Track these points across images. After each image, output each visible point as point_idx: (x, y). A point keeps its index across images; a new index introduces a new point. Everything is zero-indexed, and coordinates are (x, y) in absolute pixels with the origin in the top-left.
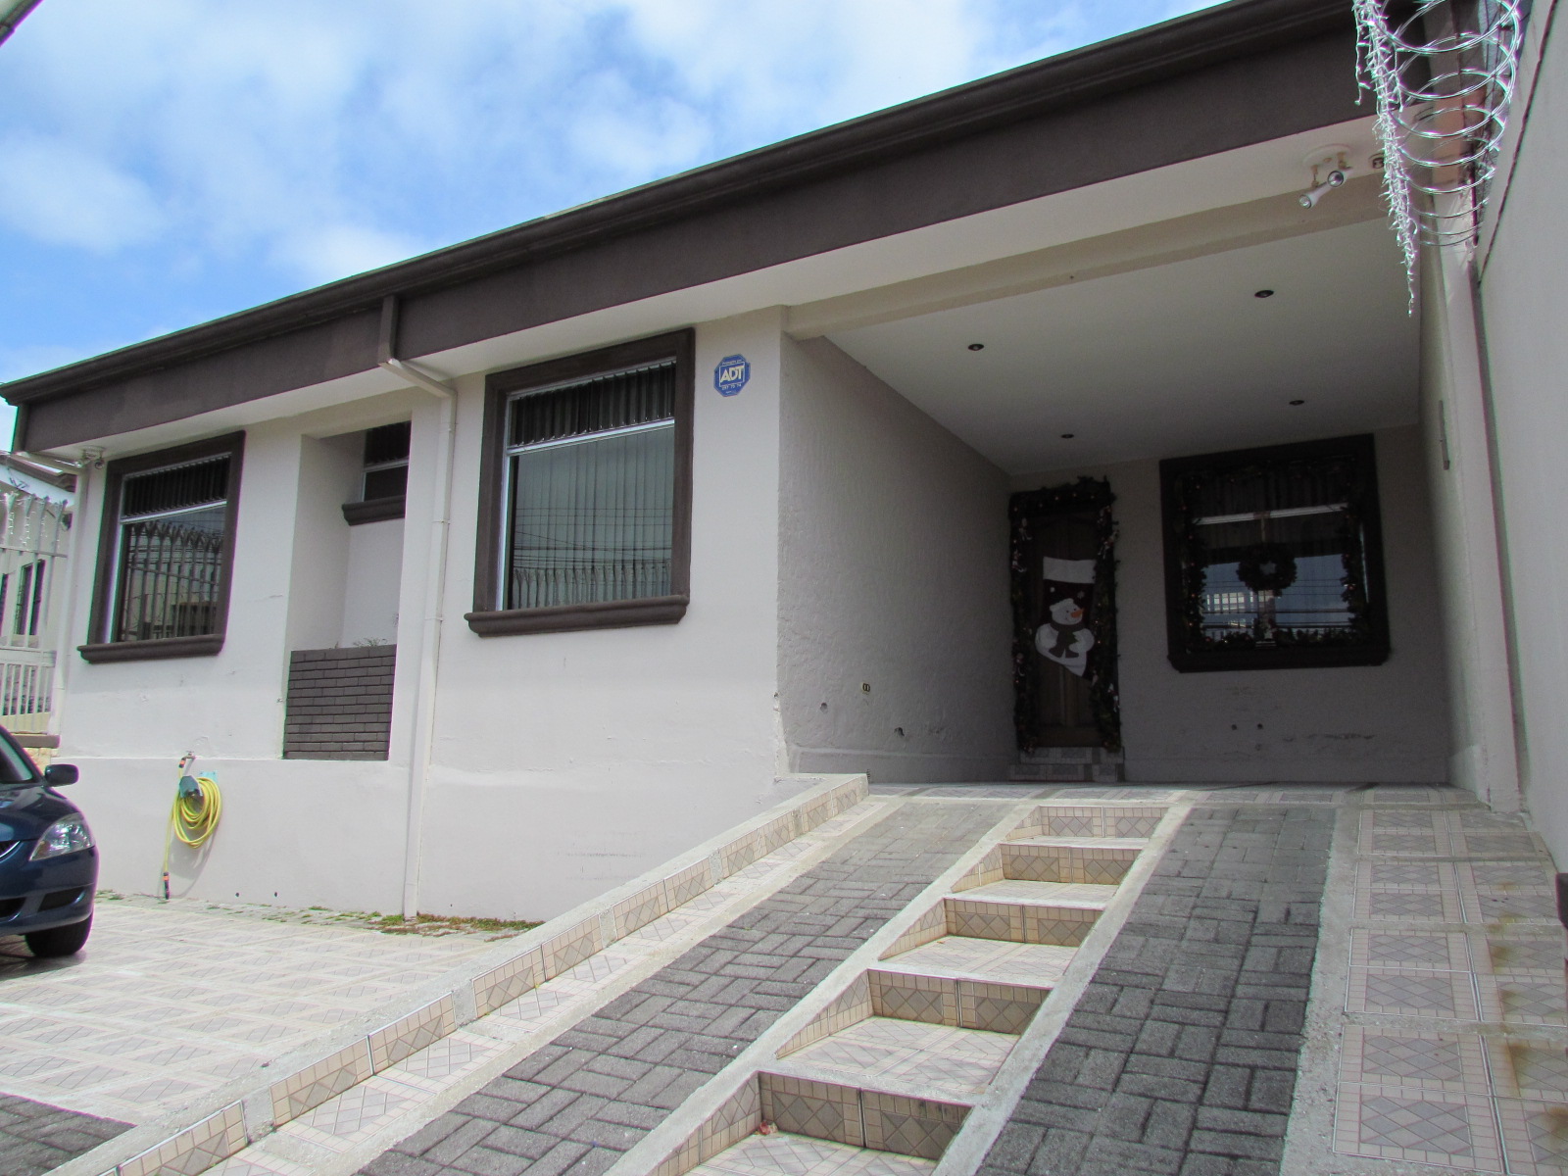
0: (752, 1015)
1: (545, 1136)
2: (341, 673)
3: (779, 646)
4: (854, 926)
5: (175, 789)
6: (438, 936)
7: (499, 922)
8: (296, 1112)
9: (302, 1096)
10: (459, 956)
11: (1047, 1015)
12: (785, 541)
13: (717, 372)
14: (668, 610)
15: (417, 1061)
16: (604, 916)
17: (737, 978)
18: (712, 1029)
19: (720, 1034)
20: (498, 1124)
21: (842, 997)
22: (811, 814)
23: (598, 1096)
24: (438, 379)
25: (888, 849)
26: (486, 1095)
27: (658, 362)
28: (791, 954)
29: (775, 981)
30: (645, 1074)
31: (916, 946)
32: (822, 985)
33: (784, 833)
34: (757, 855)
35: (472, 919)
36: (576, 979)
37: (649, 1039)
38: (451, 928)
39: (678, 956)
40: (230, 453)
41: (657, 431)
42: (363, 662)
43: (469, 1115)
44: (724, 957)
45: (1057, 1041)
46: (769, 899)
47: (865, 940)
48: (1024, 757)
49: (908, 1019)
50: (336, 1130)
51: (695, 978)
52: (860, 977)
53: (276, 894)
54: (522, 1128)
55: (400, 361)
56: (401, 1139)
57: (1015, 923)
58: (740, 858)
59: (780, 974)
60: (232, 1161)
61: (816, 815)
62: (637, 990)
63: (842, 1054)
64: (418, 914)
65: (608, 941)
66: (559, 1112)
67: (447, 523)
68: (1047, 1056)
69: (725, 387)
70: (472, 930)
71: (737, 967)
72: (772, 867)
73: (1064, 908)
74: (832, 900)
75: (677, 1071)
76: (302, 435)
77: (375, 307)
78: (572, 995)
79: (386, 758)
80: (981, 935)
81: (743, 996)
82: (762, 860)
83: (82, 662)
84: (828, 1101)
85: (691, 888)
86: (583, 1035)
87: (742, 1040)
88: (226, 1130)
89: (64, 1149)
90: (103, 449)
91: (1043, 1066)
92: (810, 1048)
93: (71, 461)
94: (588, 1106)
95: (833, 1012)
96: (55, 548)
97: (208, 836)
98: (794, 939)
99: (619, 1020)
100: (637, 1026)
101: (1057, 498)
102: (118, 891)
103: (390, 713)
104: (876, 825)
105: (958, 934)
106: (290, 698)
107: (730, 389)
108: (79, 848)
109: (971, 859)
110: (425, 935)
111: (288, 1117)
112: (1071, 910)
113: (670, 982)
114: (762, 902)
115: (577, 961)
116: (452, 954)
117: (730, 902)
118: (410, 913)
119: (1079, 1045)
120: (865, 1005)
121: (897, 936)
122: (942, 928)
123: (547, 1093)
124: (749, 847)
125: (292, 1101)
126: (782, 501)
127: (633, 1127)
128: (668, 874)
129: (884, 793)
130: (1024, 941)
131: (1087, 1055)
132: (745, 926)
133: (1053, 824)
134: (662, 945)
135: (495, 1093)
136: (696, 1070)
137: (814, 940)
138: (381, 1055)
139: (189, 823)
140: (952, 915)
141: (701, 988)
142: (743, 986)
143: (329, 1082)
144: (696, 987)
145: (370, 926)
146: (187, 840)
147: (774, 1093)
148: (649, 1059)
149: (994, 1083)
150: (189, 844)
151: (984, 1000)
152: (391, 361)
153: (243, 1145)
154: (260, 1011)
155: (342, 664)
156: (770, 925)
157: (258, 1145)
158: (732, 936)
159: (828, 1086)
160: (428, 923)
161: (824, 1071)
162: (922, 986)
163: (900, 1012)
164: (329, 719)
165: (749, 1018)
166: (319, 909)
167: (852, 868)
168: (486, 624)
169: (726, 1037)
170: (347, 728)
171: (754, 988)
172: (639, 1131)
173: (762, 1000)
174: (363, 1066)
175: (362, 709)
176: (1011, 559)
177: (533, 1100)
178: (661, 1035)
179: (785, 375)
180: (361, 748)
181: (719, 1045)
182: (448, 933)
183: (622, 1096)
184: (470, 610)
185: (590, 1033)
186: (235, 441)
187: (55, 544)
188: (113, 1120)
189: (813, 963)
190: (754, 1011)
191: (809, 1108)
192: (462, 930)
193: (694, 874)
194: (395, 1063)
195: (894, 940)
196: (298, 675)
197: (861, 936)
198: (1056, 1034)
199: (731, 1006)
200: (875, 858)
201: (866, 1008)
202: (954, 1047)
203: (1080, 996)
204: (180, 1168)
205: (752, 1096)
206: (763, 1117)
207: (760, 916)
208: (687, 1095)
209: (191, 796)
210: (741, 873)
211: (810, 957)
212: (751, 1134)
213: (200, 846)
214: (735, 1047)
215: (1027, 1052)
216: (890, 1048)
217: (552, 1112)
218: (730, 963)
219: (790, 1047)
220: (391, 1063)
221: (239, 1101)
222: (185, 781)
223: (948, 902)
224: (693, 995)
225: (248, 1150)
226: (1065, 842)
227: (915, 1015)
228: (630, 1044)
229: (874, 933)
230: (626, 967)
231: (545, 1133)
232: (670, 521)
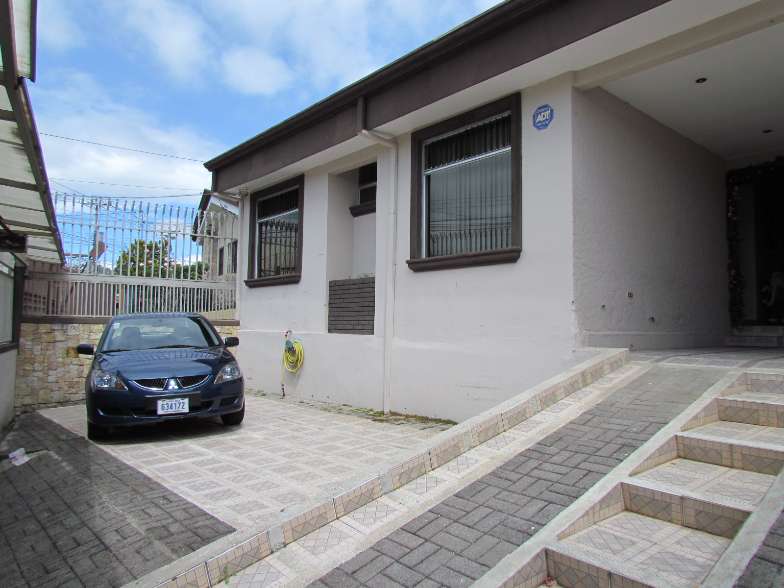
0: (545, 506)
1: (417, 574)
2: (351, 291)
3: (574, 274)
4: (615, 450)
5: (284, 347)
6: (398, 425)
7: (428, 418)
8: (296, 537)
9: (299, 529)
10: (405, 437)
11: (748, 533)
12: (576, 213)
13: (534, 116)
14: (511, 256)
15: (359, 514)
16: (466, 434)
17: (539, 479)
18: (521, 513)
19: (524, 517)
20: (393, 561)
21: (603, 500)
22: (593, 373)
23: (449, 550)
24: (387, 138)
25: (640, 398)
26: (390, 540)
27: (501, 115)
28: (573, 466)
29: (562, 484)
30: (478, 539)
31: (656, 466)
32: (591, 490)
33: (576, 385)
34: (558, 398)
35: (415, 416)
36: (448, 470)
37: (483, 516)
38: (405, 420)
39: (506, 461)
40: (298, 186)
41: (502, 155)
42: (361, 286)
43: (379, 552)
44: (533, 463)
45: (755, 556)
46: (564, 427)
47: (621, 461)
48: (735, 332)
49: (648, 516)
50: (313, 551)
51: (514, 476)
52: (616, 487)
53: (328, 397)
54: (405, 565)
55: (367, 130)
56: (343, 561)
57: (725, 454)
58: (548, 400)
59: (565, 480)
60: (263, 562)
61: (596, 374)
62: (480, 481)
63: (601, 541)
64: (390, 411)
65: (468, 448)
66: (427, 557)
67: (396, 213)
68: (747, 567)
69: (539, 125)
70: (415, 422)
71: (540, 471)
72: (568, 405)
73: (763, 450)
74: (602, 431)
75: (497, 540)
76: (329, 174)
77: (354, 104)
78: (445, 481)
79: (373, 334)
80: (701, 460)
81: (542, 492)
82: (562, 401)
83: (247, 287)
84: (589, 574)
85: (518, 418)
86: (447, 508)
87: (538, 523)
88: (259, 546)
89: (201, 538)
90: (247, 189)
91: (743, 575)
92: (581, 533)
93: (235, 195)
94: (443, 555)
95: (597, 509)
96: (232, 236)
97: (298, 369)
98: (576, 455)
99: (468, 500)
100: (478, 505)
101: (759, 172)
102: (265, 392)
103: (374, 311)
104: (634, 381)
105: (685, 458)
106: (330, 303)
107: (542, 125)
108: (236, 378)
109: (695, 408)
110: (392, 424)
111: (292, 539)
112: (767, 451)
113: (500, 477)
114: (559, 429)
115: (450, 459)
116: (403, 436)
117: (541, 427)
118: (386, 411)
119: (773, 562)
120: (619, 505)
121: (642, 460)
122: (674, 454)
123: (423, 543)
124: (554, 394)
125: (294, 532)
126: (575, 189)
127: (466, 576)
128: (504, 410)
129: (640, 359)
130: (732, 467)
131: (779, 571)
132: (548, 444)
133: (755, 385)
134: (499, 452)
135: (395, 539)
136: (508, 541)
137: (589, 457)
138: (340, 508)
139: (291, 362)
140: (681, 446)
141: (517, 484)
142: (543, 485)
143: (313, 522)
144: (515, 482)
145: (368, 416)
146: (291, 370)
147: (555, 562)
148: (482, 529)
149: (705, 583)
150: (291, 372)
151: (701, 512)
152: (364, 132)
153: (269, 553)
154: (307, 463)
155: (352, 287)
156: (562, 444)
157: (276, 554)
158: (539, 450)
159: (589, 566)
160: (394, 417)
161: (587, 553)
162: (657, 497)
163: (642, 510)
164: (347, 314)
165: (544, 508)
166: (347, 405)
167: (617, 409)
168: (417, 265)
169: (528, 520)
170: (355, 318)
171: (549, 487)
172: (469, 580)
173: (553, 496)
174: (331, 514)
175: (361, 309)
176: (728, 211)
177: (414, 547)
178: (491, 513)
179: (575, 113)
180: (362, 328)
181: (523, 525)
182: (403, 423)
183: (463, 553)
184: (409, 258)
185: (451, 506)
186: (300, 180)
187: (232, 234)
188: (225, 523)
189: (587, 474)
190: (546, 503)
191: (577, 575)
192: (410, 422)
193: (520, 410)
194: (348, 513)
195: (641, 462)
196: (333, 292)
197: (618, 457)
198: (755, 550)
199: (534, 498)
200: (631, 403)
201: (620, 505)
202: (678, 542)
203: (774, 521)
204: (237, 564)
205: (541, 563)
206: (549, 575)
207: (557, 438)
208: (500, 559)
209: (291, 350)
210: (548, 408)
211: (585, 470)
212: (540, 585)
213: (296, 372)
214: (533, 528)
215: (731, 562)
216: (634, 539)
217: (423, 558)
218: (536, 468)
219: (567, 532)
220: (346, 513)
221: (266, 531)
222: (288, 343)
223: (678, 438)
224: (512, 488)
225: (271, 556)
226: (764, 398)
227: (653, 514)
228: (472, 518)
229: (627, 456)
230: (477, 465)
231: (417, 571)
232: (510, 202)
